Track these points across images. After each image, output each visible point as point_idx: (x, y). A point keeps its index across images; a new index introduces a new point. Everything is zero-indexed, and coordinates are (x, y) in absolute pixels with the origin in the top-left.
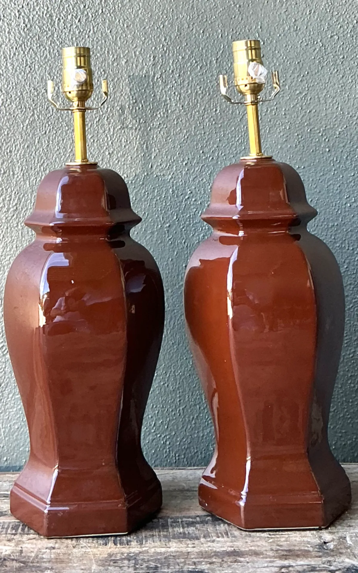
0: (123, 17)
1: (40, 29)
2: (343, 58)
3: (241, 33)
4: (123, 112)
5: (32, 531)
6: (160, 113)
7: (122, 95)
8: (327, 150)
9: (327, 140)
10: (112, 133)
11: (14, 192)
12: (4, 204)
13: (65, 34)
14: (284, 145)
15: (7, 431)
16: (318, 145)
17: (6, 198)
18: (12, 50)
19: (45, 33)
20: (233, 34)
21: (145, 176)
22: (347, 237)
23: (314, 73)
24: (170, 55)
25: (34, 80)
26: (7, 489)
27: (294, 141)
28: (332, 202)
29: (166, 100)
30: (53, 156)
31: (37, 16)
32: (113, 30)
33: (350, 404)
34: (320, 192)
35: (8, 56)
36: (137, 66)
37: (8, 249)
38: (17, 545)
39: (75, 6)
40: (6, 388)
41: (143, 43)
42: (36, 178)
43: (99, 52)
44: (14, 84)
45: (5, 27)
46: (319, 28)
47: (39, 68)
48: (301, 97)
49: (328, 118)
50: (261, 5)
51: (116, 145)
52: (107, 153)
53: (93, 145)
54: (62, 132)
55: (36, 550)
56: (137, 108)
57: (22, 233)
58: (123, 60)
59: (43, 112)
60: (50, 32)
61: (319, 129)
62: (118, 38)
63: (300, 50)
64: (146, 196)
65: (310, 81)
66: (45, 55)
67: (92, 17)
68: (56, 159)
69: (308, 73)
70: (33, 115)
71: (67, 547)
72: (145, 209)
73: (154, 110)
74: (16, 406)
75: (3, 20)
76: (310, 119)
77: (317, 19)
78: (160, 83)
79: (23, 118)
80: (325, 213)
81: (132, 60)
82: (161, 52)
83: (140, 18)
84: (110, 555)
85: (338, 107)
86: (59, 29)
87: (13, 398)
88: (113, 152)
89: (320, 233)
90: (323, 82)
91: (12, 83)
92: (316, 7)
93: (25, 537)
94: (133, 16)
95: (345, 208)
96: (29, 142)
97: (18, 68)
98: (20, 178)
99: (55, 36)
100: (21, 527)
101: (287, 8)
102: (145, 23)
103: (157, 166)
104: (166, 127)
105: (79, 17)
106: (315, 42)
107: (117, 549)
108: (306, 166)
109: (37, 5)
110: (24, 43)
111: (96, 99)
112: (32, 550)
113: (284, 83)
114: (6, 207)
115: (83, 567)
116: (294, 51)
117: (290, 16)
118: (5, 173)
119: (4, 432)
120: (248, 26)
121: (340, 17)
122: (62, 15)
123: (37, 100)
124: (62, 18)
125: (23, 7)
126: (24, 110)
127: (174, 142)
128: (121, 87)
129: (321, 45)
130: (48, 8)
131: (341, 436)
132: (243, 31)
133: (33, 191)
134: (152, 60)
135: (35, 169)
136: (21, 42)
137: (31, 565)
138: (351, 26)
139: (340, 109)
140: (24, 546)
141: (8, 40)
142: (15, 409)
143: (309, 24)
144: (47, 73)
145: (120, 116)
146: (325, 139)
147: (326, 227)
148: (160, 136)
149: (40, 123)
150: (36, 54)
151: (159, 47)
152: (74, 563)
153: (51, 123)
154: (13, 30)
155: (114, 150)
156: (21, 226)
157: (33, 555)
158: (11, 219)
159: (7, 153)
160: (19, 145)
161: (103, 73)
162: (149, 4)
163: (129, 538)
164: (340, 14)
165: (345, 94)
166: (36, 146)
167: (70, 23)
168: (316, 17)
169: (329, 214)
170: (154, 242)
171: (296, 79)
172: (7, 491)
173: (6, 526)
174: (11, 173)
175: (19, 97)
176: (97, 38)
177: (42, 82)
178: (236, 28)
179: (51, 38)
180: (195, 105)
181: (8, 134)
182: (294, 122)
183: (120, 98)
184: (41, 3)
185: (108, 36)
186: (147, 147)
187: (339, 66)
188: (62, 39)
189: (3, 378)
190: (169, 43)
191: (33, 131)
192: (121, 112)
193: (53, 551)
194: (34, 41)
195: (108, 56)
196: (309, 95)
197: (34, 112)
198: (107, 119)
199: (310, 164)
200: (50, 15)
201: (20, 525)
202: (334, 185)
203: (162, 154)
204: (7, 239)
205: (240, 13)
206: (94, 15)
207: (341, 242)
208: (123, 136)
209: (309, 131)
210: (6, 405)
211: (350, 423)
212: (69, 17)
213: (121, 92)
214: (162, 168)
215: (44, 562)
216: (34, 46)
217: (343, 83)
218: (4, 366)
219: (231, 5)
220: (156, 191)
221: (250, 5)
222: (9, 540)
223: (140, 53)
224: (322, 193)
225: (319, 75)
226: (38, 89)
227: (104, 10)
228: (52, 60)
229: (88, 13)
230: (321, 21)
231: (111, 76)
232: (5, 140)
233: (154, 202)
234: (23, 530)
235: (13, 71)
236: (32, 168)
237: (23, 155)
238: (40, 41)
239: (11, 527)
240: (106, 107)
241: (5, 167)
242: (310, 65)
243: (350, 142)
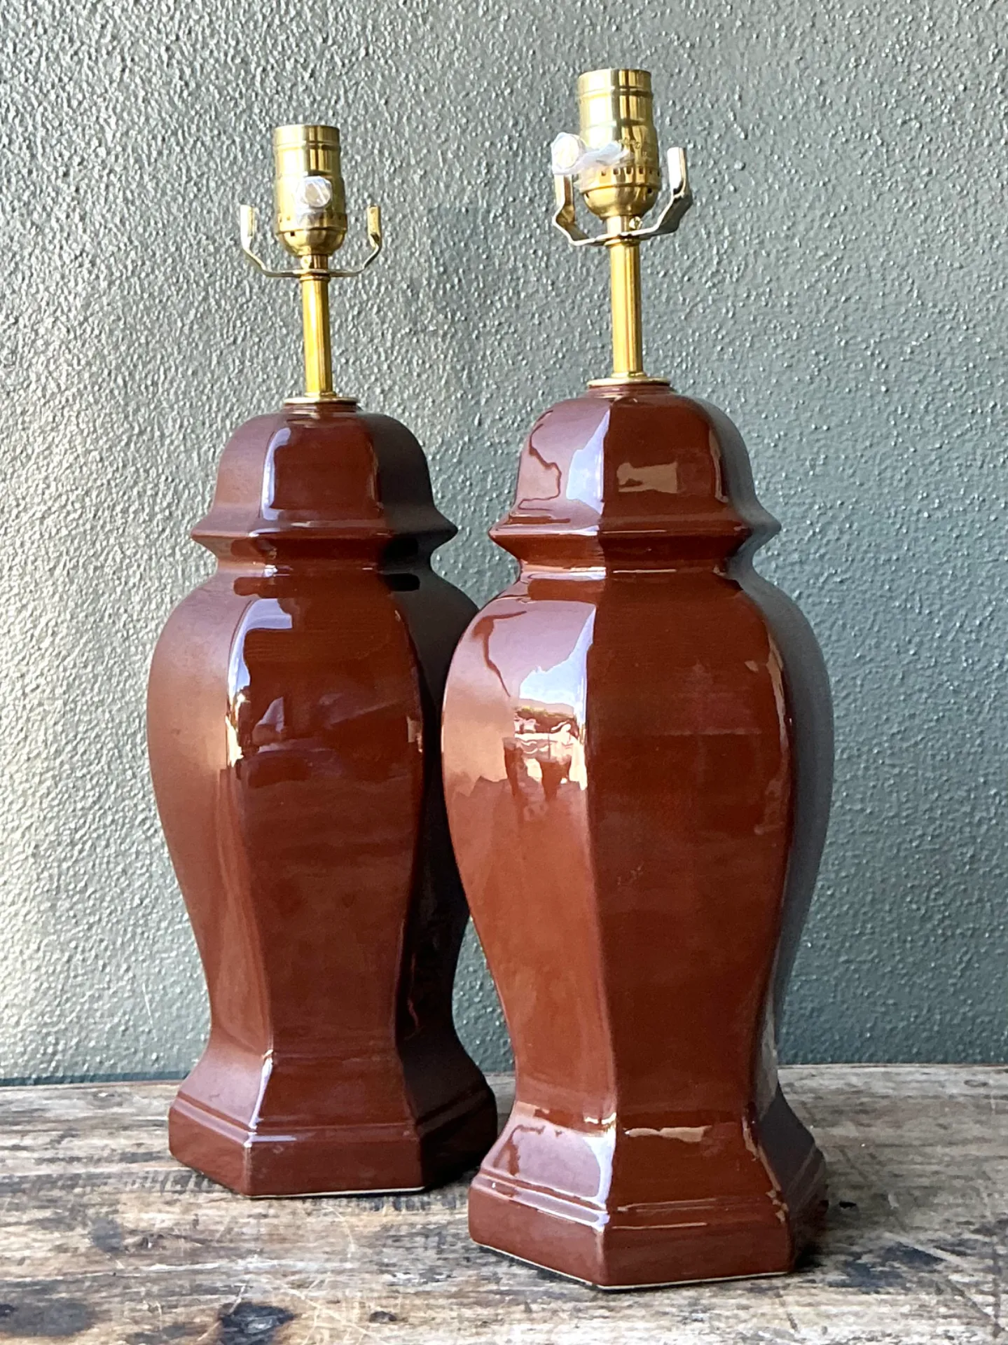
0: (416, 66)
1: (220, 93)
2: (930, 172)
3: (694, 111)
4: (416, 294)
5: (217, 1187)
6: (500, 299)
7: (412, 254)
8: (883, 389)
9: (883, 366)
10: (389, 344)
11: (163, 478)
12: (142, 504)
13: (280, 106)
14: (784, 378)
15: (157, 998)
16: (862, 378)
17: (145, 491)
18: (153, 143)
19: (232, 104)
20: (674, 113)
21: (464, 443)
22: (919, 586)
23: (859, 208)
24: (527, 161)
25: (207, 216)
26: (162, 1109)
27: (808, 366)
28: (888, 509)
29: (515, 269)
30: (254, 395)
31: (212, 61)
32: (393, 98)
33: (908, 945)
34: (861, 485)
35: (144, 156)
36: (447, 187)
37: (153, 606)
38: (186, 1211)
39: (302, 39)
40: (153, 907)
41: (464, 132)
42: (214, 446)
43: (358, 153)
44: (160, 225)
45: (136, 86)
46: (876, 101)
47: (218, 187)
48: (829, 264)
49: (888, 316)
50: (742, 44)
51: (398, 371)
52: (378, 391)
53: (347, 371)
54: (273, 341)
55: (227, 1220)
56: (448, 286)
57: (183, 571)
58: (415, 172)
59: (229, 293)
60: (243, 102)
61: (866, 340)
62: (405, 119)
63: (830, 154)
64: (466, 490)
65: (851, 227)
66: (232, 156)
67: (344, 65)
68: (259, 401)
69: (846, 209)
70: (205, 299)
71: (294, 1213)
72: (463, 519)
73: (488, 292)
74: (175, 946)
75: (131, 70)
76: (846, 317)
77: (872, 80)
78: (502, 228)
79: (182, 305)
80: (871, 534)
81: (437, 171)
82: (506, 153)
83: (456, 72)
84: (386, 1228)
85: (911, 290)
86: (266, 94)
87: (170, 931)
88: (391, 389)
89: (858, 575)
90: (880, 229)
91: (156, 223)
92: (870, 52)
93: (202, 1198)
94: (439, 66)
95: (918, 520)
96: (196, 363)
97: (169, 186)
98: (178, 446)
99: (256, 110)
100: (193, 1180)
101: (804, 52)
102: (468, 84)
103: (493, 421)
104: (515, 331)
105: (312, 65)
106: (866, 136)
107: (400, 1218)
108: (832, 425)
109: (212, 36)
110: (182, 126)
111: (353, 263)
112: (218, 1219)
113: (790, 233)
114: (147, 510)
115: (327, 1249)
116: (816, 158)
117: (809, 71)
118: (141, 433)
119: (151, 1001)
120: (708, 95)
121: (925, 75)
122: (272, 61)
123: (214, 264)
124: (273, 68)
125: (178, 38)
126: (185, 286)
127: (531, 366)
128: (411, 237)
129: (879, 142)
130: (238, 43)
131: (885, 1014)
132: (699, 105)
133: (207, 476)
134: (484, 171)
135: (211, 426)
136: (174, 125)
137: (216, 1245)
138: (951, 98)
139: (915, 294)
140: (200, 1212)
141: (143, 119)
142: (174, 954)
143: (854, 91)
144: (236, 200)
145: (408, 303)
146: (879, 365)
147: (872, 563)
148: (499, 353)
149: (221, 318)
150: (210, 154)
151: (501, 141)
152: (309, 1241)
153: (249, 319)
154: (156, 94)
155: (394, 383)
156: (182, 555)
157: (221, 1228)
158: (157, 539)
159: (146, 387)
160: (173, 369)
161: (369, 201)
162: (477, 37)
163: (425, 1198)
164: (926, 68)
165: (929, 259)
166: (213, 373)
167: (289, 80)
168: (870, 75)
169: (880, 535)
170: (483, 594)
171: (816, 224)
172: (161, 1114)
173: (161, 1178)
174: (157, 433)
175: (171, 255)
176: (355, 118)
177: (225, 220)
178: (681, 99)
179: (245, 117)
180: (583, 281)
181: (147, 343)
182: (810, 325)
183: (408, 263)
184: (222, 31)
185: (381, 114)
186: (470, 378)
187: (917, 195)
188: (271, 118)
189: (147, 886)
190: (524, 132)
191: (205, 338)
192: (410, 294)
193: (266, 1220)
194: (205, 122)
195: (381, 161)
196: (845, 260)
197: (207, 293)
198: (378, 311)
199: (843, 422)
200: (243, 60)
201: (190, 1177)
202: (895, 468)
203: (504, 395)
204: (149, 584)
205: (693, 61)
206: (346, 61)
207: (904, 596)
208: (415, 351)
209: (842, 343)
210: (154, 943)
211: (905, 985)
212: (289, 66)
213: (410, 248)
214: (504, 427)
215: (245, 1241)
216: (205, 134)
217: (926, 233)
218: (148, 862)
219: (672, 42)
220: (490, 478)
221: (717, 42)
222: (168, 1203)
223: (456, 156)
224: (866, 487)
225: (871, 215)
226: (217, 237)
227: (371, 51)
228: (250, 168)
229: (332, 57)
230: (881, 86)
231: (387, 209)
232: (140, 357)
233: (485, 505)
234: (198, 1184)
235: (156, 192)
236: (204, 424)
237: (184, 393)
238: (220, 124)
239: (171, 1179)
240: (376, 282)
241: (141, 420)
242: (852, 190)
243: (936, 372)
